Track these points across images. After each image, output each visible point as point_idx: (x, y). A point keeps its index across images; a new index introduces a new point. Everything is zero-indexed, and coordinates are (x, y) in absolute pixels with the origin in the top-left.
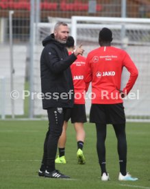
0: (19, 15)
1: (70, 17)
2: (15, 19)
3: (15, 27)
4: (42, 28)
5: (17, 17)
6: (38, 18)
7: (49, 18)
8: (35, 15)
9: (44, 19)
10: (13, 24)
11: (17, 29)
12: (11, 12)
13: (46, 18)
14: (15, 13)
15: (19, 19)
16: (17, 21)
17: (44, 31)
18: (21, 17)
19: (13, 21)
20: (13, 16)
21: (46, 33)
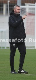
0: (12, 3)
1: (34, 3)
2: (10, 4)
3: (10, 8)
4: (22, 8)
5: (11, 3)
6: (20, 4)
7: (26, 4)
8: (19, 2)
9: (23, 4)
10: (10, 7)
11: (11, 9)
12: (9, 1)
13: (24, 4)
14: (10, 1)
15: (12, 4)
16: (11, 5)
17: (23, 10)
18: (13, 3)
19: (10, 5)
20: (9, 3)
21: (24, 10)
